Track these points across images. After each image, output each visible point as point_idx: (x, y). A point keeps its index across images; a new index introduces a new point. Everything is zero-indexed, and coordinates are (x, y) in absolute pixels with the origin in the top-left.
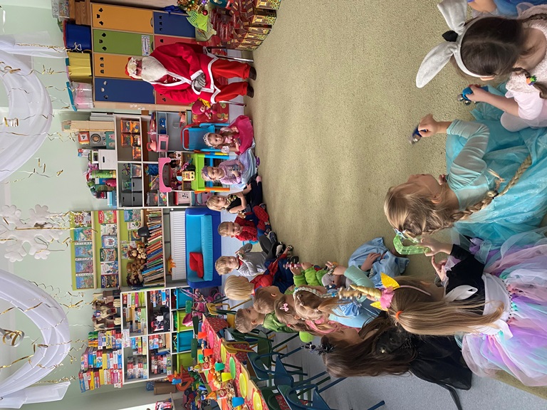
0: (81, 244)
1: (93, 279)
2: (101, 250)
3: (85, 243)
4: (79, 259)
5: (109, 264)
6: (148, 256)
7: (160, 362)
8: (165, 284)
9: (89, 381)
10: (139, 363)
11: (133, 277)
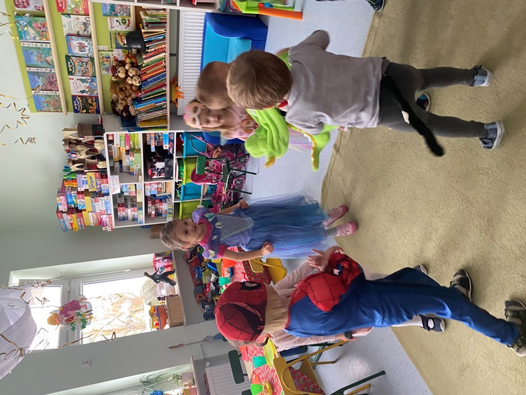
0: (31, 45)
2: (68, 58)
3: (39, 45)
4: (33, 70)
5: (83, 81)
7: (158, 206)
8: (169, 128)
9: (71, 224)
10: (133, 206)
11: (120, 107)
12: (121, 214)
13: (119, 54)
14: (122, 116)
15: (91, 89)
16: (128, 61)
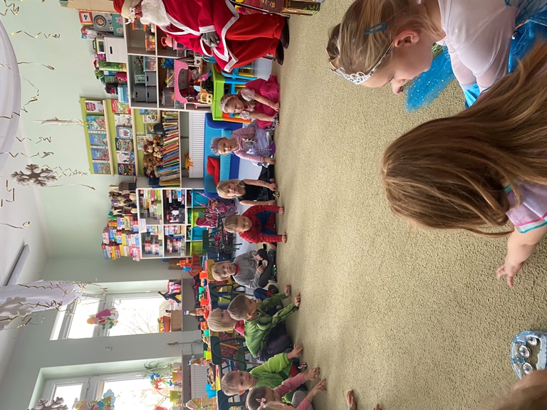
0: (95, 132)
1: (109, 167)
2: (117, 140)
3: (99, 132)
4: (94, 147)
5: (126, 154)
6: (164, 156)
7: (175, 244)
8: (181, 185)
9: (111, 254)
10: (156, 243)
11: (149, 172)
12: (147, 248)
13: (150, 137)
14: (150, 177)
15: (131, 159)
16: (155, 142)
